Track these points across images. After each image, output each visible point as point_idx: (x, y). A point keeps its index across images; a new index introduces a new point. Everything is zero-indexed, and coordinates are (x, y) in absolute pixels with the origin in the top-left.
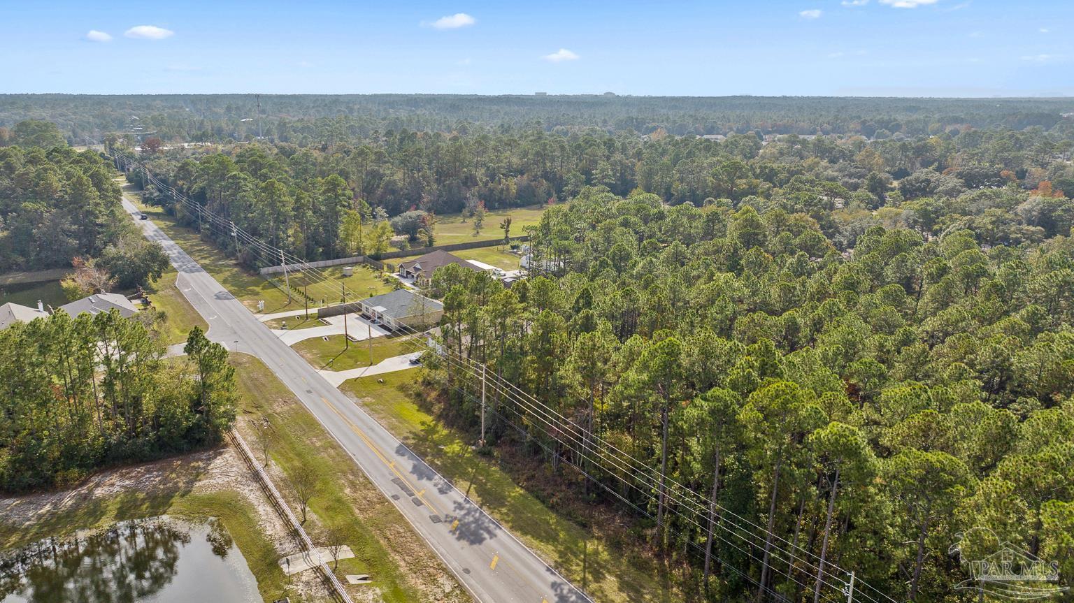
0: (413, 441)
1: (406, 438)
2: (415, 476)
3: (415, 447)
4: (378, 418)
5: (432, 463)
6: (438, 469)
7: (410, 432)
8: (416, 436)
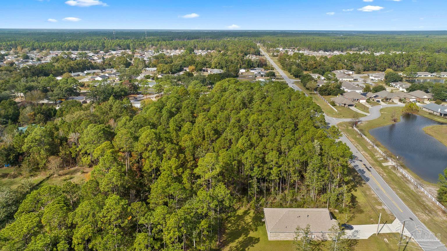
0: (362, 182)
1: (364, 184)
2: (364, 171)
3: (362, 180)
4: (374, 195)
5: (358, 173)
6: (356, 171)
7: (362, 186)
8: (361, 185)
